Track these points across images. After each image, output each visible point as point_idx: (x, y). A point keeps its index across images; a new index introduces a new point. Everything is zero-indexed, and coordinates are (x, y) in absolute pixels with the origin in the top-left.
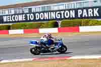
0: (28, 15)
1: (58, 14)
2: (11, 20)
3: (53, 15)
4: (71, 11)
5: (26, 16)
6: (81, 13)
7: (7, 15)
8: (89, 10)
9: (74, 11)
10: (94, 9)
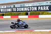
0: (13, 9)
1: (28, 8)
2: (4, 11)
3: (26, 9)
4: (35, 7)
5: (12, 9)
6: (40, 8)
7: (2, 9)
8: (44, 7)
9: (36, 7)
10: (47, 7)
